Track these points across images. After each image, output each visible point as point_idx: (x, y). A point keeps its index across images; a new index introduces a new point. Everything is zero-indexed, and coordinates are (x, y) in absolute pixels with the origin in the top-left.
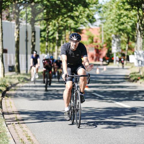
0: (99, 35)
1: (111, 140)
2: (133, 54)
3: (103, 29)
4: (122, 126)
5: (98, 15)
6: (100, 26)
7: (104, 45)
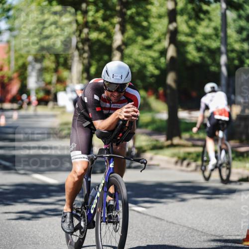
0: (6, 57)
1: (22, 240)
2: (65, 90)
3: (12, 48)
4: (42, 215)
5: (6, 23)
6: (8, 42)
7: (15, 75)
